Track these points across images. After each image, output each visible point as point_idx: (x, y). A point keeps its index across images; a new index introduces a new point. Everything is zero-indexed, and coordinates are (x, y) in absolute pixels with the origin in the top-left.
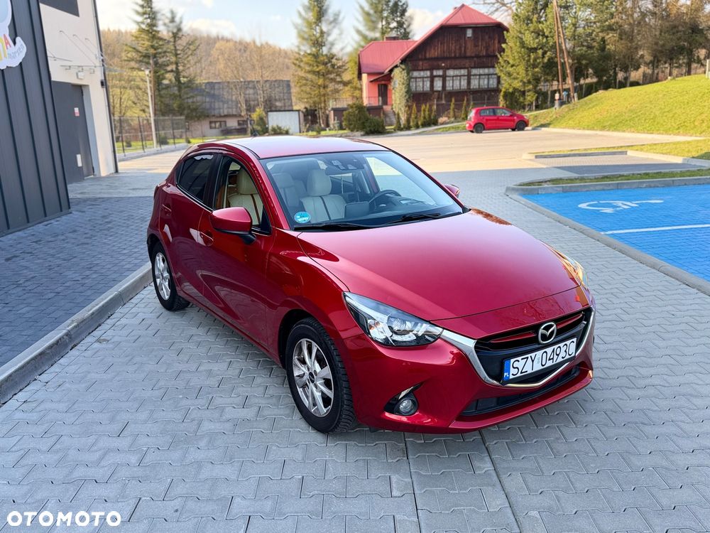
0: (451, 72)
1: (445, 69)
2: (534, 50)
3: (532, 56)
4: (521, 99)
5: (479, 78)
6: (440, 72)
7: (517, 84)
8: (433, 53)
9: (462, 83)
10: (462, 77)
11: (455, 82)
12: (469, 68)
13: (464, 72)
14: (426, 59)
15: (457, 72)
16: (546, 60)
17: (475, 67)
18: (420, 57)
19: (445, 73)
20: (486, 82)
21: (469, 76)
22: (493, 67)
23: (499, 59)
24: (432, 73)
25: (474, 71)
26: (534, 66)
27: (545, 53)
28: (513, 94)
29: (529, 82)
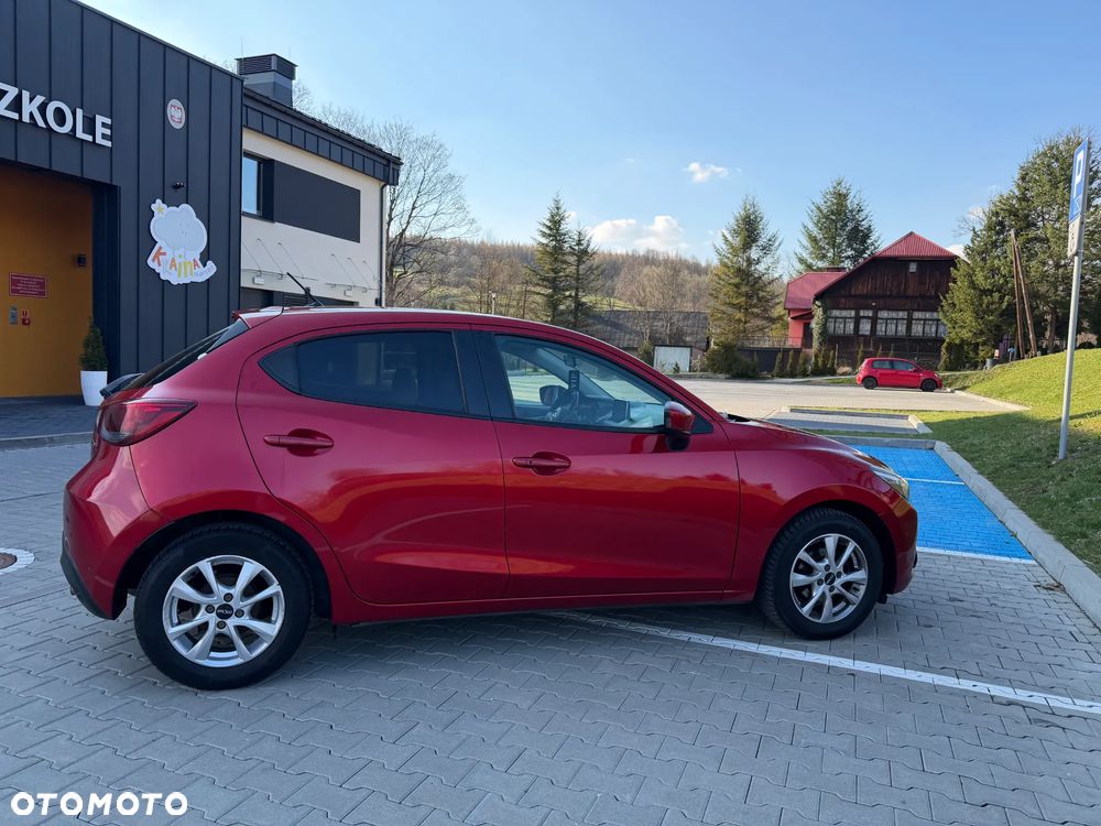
0: (884, 314)
1: (876, 310)
2: (989, 292)
3: (986, 300)
4: (972, 354)
5: (924, 324)
6: (870, 313)
7: (966, 334)
8: (860, 288)
9: (900, 328)
10: (901, 321)
11: (889, 326)
12: (910, 311)
13: (902, 314)
14: (850, 296)
15: (893, 314)
16: (1004, 305)
17: (918, 310)
18: (843, 293)
19: (876, 313)
20: (934, 329)
21: (910, 321)
22: (936, 310)
23: (941, 301)
24: (857, 313)
25: (917, 315)
26: (988, 311)
27: (1002, 298)
28: (960, 346)
29: (982, 333)
